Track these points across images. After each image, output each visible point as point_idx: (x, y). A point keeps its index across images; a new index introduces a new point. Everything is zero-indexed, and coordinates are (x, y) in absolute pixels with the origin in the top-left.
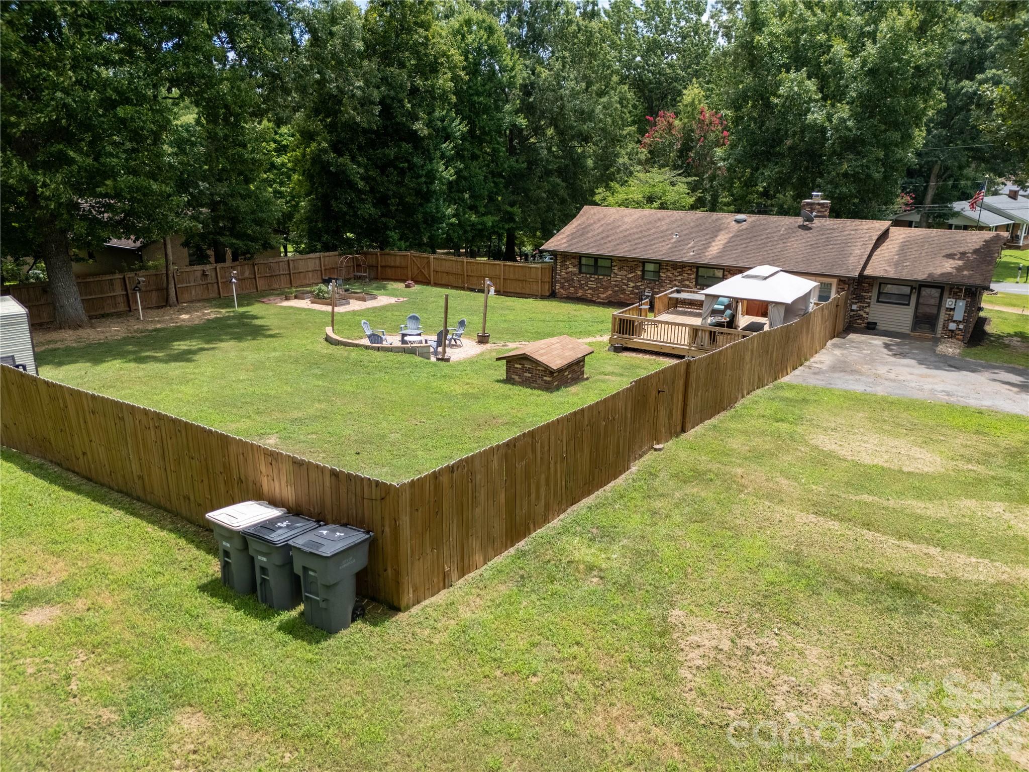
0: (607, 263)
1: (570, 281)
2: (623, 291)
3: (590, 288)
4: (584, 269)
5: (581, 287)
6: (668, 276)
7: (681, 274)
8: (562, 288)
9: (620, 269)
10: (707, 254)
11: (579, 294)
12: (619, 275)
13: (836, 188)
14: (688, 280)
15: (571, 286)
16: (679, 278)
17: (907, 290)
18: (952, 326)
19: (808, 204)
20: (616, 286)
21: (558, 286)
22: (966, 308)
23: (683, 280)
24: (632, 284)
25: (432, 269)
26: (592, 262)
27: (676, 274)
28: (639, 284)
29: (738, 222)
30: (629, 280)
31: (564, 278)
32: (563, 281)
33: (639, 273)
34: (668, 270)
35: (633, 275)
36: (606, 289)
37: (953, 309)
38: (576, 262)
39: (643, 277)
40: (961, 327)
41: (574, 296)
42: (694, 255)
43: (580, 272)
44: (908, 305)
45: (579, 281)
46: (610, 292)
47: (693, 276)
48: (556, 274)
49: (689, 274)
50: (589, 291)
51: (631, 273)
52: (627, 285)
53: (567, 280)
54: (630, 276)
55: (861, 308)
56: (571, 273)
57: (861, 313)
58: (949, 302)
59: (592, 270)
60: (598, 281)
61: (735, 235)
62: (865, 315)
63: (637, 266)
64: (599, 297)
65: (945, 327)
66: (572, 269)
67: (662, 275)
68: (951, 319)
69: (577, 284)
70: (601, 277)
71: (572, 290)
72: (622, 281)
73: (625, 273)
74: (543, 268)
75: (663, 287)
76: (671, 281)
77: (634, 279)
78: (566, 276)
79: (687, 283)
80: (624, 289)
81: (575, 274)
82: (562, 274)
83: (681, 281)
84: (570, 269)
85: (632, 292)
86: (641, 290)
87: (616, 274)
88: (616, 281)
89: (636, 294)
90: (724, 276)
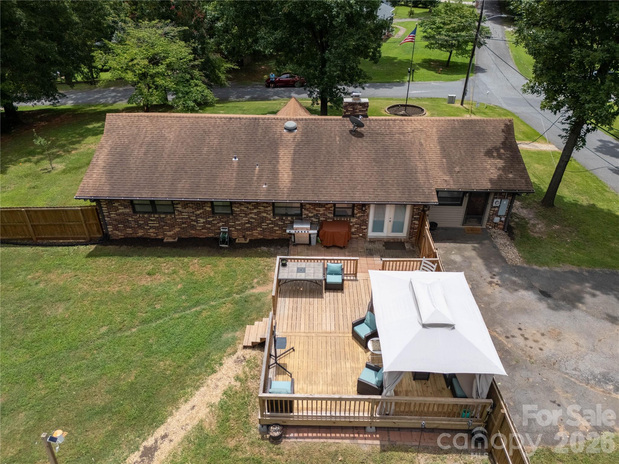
1: (124, 222)
2: (193, 227)
3: (151, 228)
4: (139, 209)
5: (140, 226)
6: (241, 210)
7: (256, 208)
8: (116, 228)
9: (185, 207)
10: (281, 186)
11: (141, 235)
12: (184, 213)
14: (265, 212)
15: (126, 227)
16: (255, 211)
17: (460, 195)
18: (497, 220)
19: (349, 104)
20: (184, 223)
21: (110, 228)
23: (259, 212)
24: (202, 220)
26: (149, 207)
28: (211, 219)
30: (197, 216)
31: (116, 220)
32: (114, 223)
33: (208, 209)
35: (201, 211)
36: (172, 227)
37: (499, 207)
38: (127, 205)
39: (213, 212)
41: (135, 236)
42: (268, 190)
43: (135, 212)
44: (461, 205)
45: (136, 221)
46: (177, 229)
47: (269, 209)
48: (104, 216)
49: (265, 207)
50: (151, 230)
51: (198, 210)
52: (197, 221)
53: (120, 222)
54: (198, 212)
56: (123, 214)
58: (496, 202)
59: (149, 210)
60: (160, 220)
61: (295, 151)
64: (165, 235)
65: (490, 220)
66: (122, 211)
67: (235, 209)
68: (496, 214)
69: (133, 224)
70: (162, 216)
71: (129, 231)
72: (189, 218)
73: (191, 210)
74: (84, 211)
75: (238, 220)
76: (246, 215)
77: (205, 215)
78: (117, 217)
79: (265, 215)
80: (194, 225)
81: (128, 215)
82: (110, 216)
83: (258, 214)
84: (120, 211)
85: (204, 228)
86: (214, 225)
87: (181, 212)
88: (182, 218)
89: (209, 228)
90: (302, 207)
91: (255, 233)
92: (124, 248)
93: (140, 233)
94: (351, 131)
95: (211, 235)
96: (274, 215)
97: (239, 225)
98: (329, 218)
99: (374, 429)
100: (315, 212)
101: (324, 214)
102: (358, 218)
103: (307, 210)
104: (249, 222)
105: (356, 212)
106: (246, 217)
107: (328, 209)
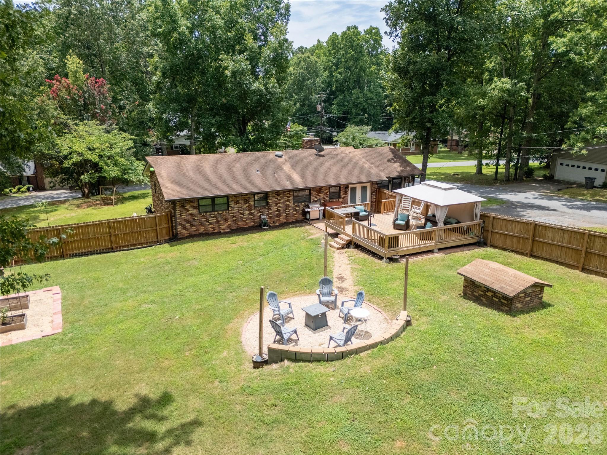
0: (224, 201)
1: (191, 222)
2: (240, 219)
3: (211, 223)
4: (203, 209)
5: (203, 224)
6: (273, 201)
7: (283, 198)
8: (184, 228)
9: (237, 203)
10: (297, 181)
11: (202, 230)
12: (235, 208)
14: (288, 201)
15: (192, 225)
16: (282, 201)
20: (234, 216)
21: (179, 228)
23: (285, 202)
24: (247, 213)
26: (209, 202)
27: (279, 198)
28: (253, 211)
30: (244, 209)
31: (185, 221)
32: (184, 223)
33: (252, 203)
34: (273, 197)
35: (247, 205)
36: (226, 220)
38: (195, 205)
39: (255, 205)
41: (197, 232)
43: (200, 213)
45: (200, 220)
46: (229, 223)
47: (291, 198)
48: (176, 219)
49: (288, 197)
50: (210, 226)
51: (246, 204)
52: (243, 214)
53: (187, 221)
54: (245, 206)
56: (192, 214)
59: (210, 209)
60: (217, 216)
63: (250, 198)
64: (220, 229)
66: (191, 211)
67: (269, 201)
69: (198, 223)
70: (220, 212)
71: (194, 228)
72: (238, 212)
74: (159, 217)
75: (271, 209)
76: (276, 204)
77: (248, 208)
78: (186, 218)
79: (288, 203)
80: (241, 217)
81: (195, 215)
82: (181, 217)
83: (283, 203)
84: (190, 212)
85: (248, 219)
86: (255, 215)
87: (233, 208)
88: (233, 213)
89: (251, 219)
90: (310, 194)
91: (281, 218)
93: (202, 229)
94: (316, 155)
95: (252, 224)
96: (293, 203)
97: (271, 213)
98: (327, 200)
100: (318, 197)
101: (323, 198)
103: (313, 196)
104: (278, 210)
105: (341, 194)
106: (276, 206)
107: (326, 194)
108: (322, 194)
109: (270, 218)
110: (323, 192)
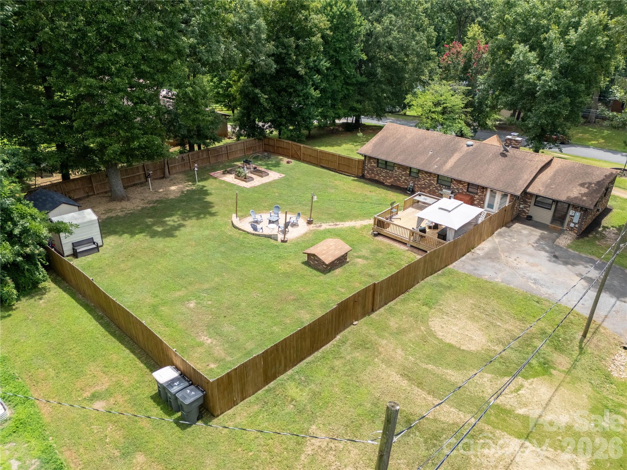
0: (392, 165)
1: (372, 170)
2: (399, 180)
3: (382, 176)
4: (380, 165)
5: (378, 174)
6: (422, 177)
7: (429, 177)
8: (368, 173)
9: (399, 168)
10: (444, 168)
11: (377, 178)
12: (397, 172)
13: (539, 119)
14: (433, 180)
15: (372, 173)
17: (551, 201)
18: (572, 225)
19: (509, 139)
20: (396, 177)
21: (366, 172)
22: (580, 217)
23: (431, 180)
24: (404, 178)
25: (302, 152)
26: (384, 163)
27: (427, 176)
28: (408, 178)
29: (468, 146)
30: (402, 175)
31: (369, 168)
32: (368, 170)
33: (408, 172)
34: (423, 174)
35: (405, 173)
36: (391, 178)
37: (574, 216)
38: (376, 161)
39: (410, 175)
40: (577, 226)
41: (374, 178)
42: (437, 168)
43: (378, 167)
44: (550, 209)
45: (377, 171)
46: (392, 180)
47: (436, 179)
48: (365, 165)
49: (434, 178)
50: (382, 178)
51: (404, 171)
52: (401, 177)
54: (403, 173)
55: (525, 207)
56: (373, 166)
57: (525, 210)
58: (571, 212)
59: (384, 166)
60: (386, 173)
61: (463, 155)
62: (527, 211)
63: (407, 168)
64: (386, 181)
65: (568, 225)
66: (373, 164)
67: (420, 174)
68: (571, 221)
69: (375, 172)
70: (388, 171)
71: (373, 175)
72: (399, 175)
73: (400, 171)
74: (359, 161)
75: (420, 182)
76: (424, 180)
77: (405, 175)
79: (432, 182)
81: (375, 167)
82: (368, 166)
83: (429, 180)
85: (404, 182)
86: (409, 182)
88: (396, 174)
89: (406, 183)
90: (451, 182)
92: (367, 181)
96: (437, 183)
97: (420, 184)
99: (409, 246)
100: (457, 186)
101: (462, 189)
102: (480, 196)
103: (454, 184)
104: (425, 184)
105: (479, 191)
107: (464, 186)
108: (461, 186)
109: (418, 187)
110: (462, 184)
